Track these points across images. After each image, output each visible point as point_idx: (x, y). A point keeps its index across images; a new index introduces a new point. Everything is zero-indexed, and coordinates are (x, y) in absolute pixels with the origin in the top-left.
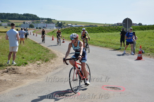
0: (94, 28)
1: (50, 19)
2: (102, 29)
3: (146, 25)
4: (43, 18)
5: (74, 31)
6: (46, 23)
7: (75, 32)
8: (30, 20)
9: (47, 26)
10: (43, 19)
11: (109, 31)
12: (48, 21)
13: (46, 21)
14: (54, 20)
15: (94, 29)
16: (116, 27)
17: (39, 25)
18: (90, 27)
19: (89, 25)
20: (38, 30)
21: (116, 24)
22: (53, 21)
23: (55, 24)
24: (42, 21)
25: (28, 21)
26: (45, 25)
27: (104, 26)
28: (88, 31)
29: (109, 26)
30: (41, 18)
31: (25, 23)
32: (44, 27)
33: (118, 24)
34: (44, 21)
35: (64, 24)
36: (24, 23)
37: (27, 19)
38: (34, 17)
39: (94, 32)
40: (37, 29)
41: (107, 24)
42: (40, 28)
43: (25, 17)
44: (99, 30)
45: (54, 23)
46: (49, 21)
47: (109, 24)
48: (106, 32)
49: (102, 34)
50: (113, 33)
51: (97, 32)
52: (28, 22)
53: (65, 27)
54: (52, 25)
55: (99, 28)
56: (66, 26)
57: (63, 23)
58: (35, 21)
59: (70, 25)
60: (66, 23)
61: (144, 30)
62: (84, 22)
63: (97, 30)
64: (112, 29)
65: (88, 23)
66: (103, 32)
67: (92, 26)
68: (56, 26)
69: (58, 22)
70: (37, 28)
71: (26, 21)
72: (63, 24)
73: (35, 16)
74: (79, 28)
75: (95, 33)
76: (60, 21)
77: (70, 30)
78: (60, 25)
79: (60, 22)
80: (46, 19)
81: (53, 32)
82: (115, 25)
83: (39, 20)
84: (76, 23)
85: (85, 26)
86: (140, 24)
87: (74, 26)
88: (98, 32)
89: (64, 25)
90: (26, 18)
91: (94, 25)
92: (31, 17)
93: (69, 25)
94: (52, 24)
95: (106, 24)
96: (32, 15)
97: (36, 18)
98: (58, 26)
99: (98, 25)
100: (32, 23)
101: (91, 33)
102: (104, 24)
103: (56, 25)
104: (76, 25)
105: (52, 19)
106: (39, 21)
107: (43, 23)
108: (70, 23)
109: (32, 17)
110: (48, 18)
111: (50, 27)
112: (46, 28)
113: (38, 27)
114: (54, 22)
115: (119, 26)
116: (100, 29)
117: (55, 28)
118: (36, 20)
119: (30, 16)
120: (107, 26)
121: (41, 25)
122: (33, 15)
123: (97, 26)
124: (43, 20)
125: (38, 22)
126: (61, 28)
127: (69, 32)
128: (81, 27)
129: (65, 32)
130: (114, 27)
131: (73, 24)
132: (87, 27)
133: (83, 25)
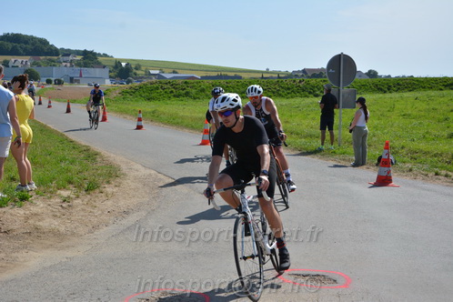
0: (234, 82)
1: (91, 52)
3: (389, 76)
4: (67, 50)
5: (172, 92)
6: (79, 64)
7: (174, 96)
8: (26, 55)
9: (81, 76)
10: (67, 53)
11: (280, 95)
12: (86, 61)
13: (79, 58)
14: (105, 55)
16: (300, 82)
17: (56, 73)
18: (222, 81)
19: (215, 74)
20: (53, 88)
21: (299, 71)
22: (100, 59)
23: (107, 70)
24: (65, 58)
25: (20, 59)
26: (75, 72)
27: (262, 78)
29: (279, 77)
30: (62, 49)
31: (10, 64)
32: (72, 80)
33: (304, 71)
34: (71, 58)
35: (136, 69)
36: (6, 64)
37: (14, 52)
38: (38, 44)
40: (51, 86)
41: (271, 73)
42: (59, 82)
43: (10, 45)
45: (104, 67)
46: (89, 58)
47: (279, 73)
50: (291, 101)
52: (20, 61)
53: (139, 79)
54: (97, 72)
56: (142, 77)
57: (133, 66)
58: (41, 58)
59: (157, 72)
60: (143, 68)
61: (385, 92)
62: (200, 66)
64: (289, 89)
65: (214, 67)
67: (227, 77)
68: (110, 77)
69: (118, 63)
70: (49, 82)
71: (12, 59)
72: (134, 71)
73: (44, 42)
74: (186, 83)
76: (124, 60)
77: (157, 88)
78: (123, 72)
79: (124, 64)
80: (77, 53)
82: (296, 76)
83: (57, 55)
84: (175, 67)
85: (203, 78)
86: (372, 74)
87: (168, 76)
89: (135, 74)
90: (13, 48)
91: (233, 74)
92: (29, 46)
93: (152, 72)
94: (98, 70)
95: (267, 72)
96: (32, 38)
97: (45, 49)
98: (116, 76)
99: (245, 76)
100: (33, 64)
102: (262, 72)
103: (110, 72)
104: (174, 72)
105: (99, 54)
106: (56, 58)
107: (68, 65)
108: (154, 68)
109: (33, 44)
110: (85, 50)
112: (78, 81)
113: (53, 79)
114: (104, 63)
115: (308, 77)
117: (108, 82)
118: (46, 54)
119: (26, 42)
120: (272, 78)
122: (35, 38)
123: (240, 78)
124: (68, 55)
125: (51, 63)
126: (128, 83)
127: (154, 95)
128: (192, 81)
129: (141, 96)
130: (294, 81)
131: (164, 70)
132: (211, 81)
133: (198, 75)
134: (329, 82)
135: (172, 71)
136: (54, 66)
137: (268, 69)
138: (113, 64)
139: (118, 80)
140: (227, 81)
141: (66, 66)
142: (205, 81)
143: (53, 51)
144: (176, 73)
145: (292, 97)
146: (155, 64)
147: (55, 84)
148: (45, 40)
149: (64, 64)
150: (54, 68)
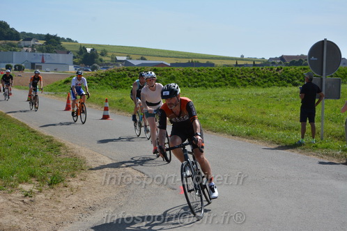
0: (206, 70)
1: (55, 37)
2: (232, 76)
6: (41, 50)
9: (43, 62)
10: (29, 37)
11: (256, 84)
12: (49, 46)
13: (41, 42)
14: (69, 40)
15: (205, 76)
16: (278, 70)
17: (17, 58)
18: (193, 69)
19: (185, 61)
21: (276, 58)
22: (63, 44)
23: (71, 56)
24: (27, 43)
26: (37, 58)
27: (237, 65)
28: (186, 80)
29: (254, 65)
30: (23, 33)
32: (33, 66)
33: (282, 58)
34: (32, 42)
35: (102, 55)
39: (204, 85)
41: (246, 60)
42: (19, 68)
44: (223, 79)
45: (68, 52)
46: (52, 43)
47: (254, 60)
48: (245, 85)
49: (230, 91)
50: (268, 90)
51: (216, 86)
53: (106, 65)
54: (60, 57)
55: (223, 70)
56: (108, 64)
57: (99, 52)
59: (124, 58)
60: (110, 54)
62: (170, 52)
63: (215, 78)
64: (265, 77)
65: (185, 53)
66: (234, 85)
67: (198, 64)
68: (74, 63)
69: (83, 49)
72: (100, 57)
73: (4, 25)
75: (210, 90)
76: (89, 46)
77: (125, 76)
78: (88, 58)
79: (89, 50)
80: (40, 37)
81: (67, 82)
82: (273, 63)
83: (18, 39)
84: (143, 53)
85: (173, 65)
87: (136, 62)
88: (220, 86)
89: (101, 60)
91: (204, 61)
93: (119, 58)
94: (61, 55)
95: (242, 59)
97: (5, 32)
98: (81, 63)
99: (218, 63)
101: (196, 87)
102: (237, 59)
103: (74, 57)
104: (142, 59)
105: (63, 39)
106: (16, 42)
107: (30, 50)
108: (122, 54)
110: (48, 34)
111: (57, 66)
112: (40, 67)
113: (13, 65)
114: (68, 49)
115: (287, 65)
116: (224, 76)
117: (72, 69)
118: (6, 38)
120: (247, 65)
121: (22, 55)
123: (212, 65)
124: (30, 39)
125: (12, 48)
126: (93, 70)
127: (121, 82)
128: (161, 68)
129: (107, 83)
130: (272, 69)
131: (131, 56)
132: (181, 69)
133: (167, 62)
134: (310, 70)
135: (139, 57)
136: (14, 50)
137: (242, 56)
138: (78, 50)
139: (83, 66)
140: (199, 68)
141: (27, 51)
142: (175, 68)
143: (14, 35)
144: (145, 59)
145: (269, 86)
146: (122, 50)
147: (15, 70)
148: (5, 23)
149: (25, 49)
150: (15, 53)
